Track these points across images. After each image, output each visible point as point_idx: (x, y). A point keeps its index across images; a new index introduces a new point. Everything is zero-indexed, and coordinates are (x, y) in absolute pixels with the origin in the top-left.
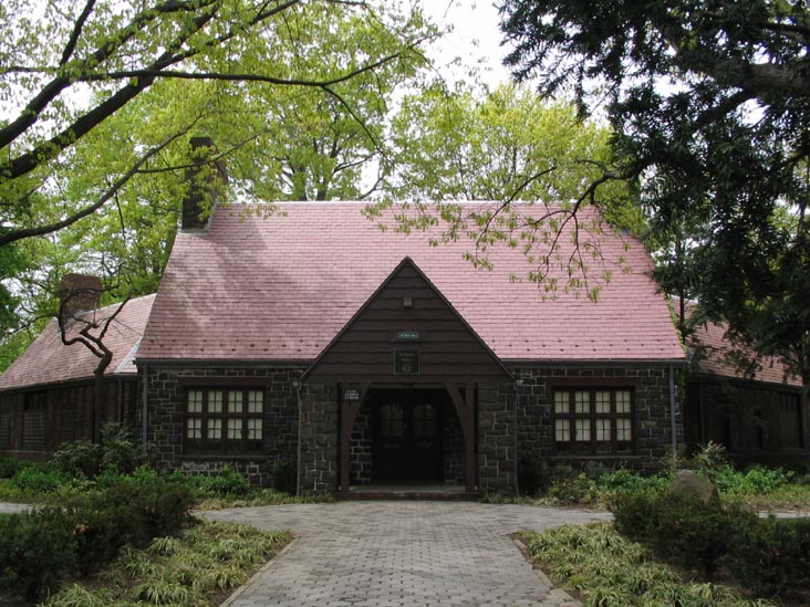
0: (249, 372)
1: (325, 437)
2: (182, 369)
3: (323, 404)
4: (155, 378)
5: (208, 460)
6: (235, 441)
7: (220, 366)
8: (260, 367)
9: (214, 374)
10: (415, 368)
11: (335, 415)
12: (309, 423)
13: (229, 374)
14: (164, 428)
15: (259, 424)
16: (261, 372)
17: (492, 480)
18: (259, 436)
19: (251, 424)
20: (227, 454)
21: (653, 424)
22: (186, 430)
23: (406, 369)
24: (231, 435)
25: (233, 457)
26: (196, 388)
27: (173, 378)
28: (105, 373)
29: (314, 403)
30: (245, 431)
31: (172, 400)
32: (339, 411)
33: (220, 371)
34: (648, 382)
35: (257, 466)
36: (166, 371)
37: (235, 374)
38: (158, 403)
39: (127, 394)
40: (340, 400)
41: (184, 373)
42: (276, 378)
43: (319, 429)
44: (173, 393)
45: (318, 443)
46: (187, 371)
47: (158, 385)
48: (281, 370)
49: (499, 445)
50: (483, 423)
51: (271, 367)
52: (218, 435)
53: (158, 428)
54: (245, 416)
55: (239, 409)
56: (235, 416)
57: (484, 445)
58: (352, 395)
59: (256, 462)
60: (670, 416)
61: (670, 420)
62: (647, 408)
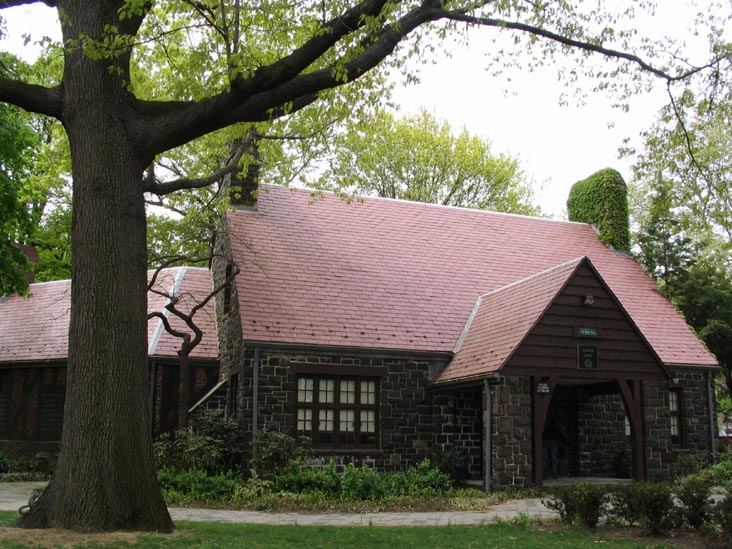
0: (365, 361)
1: (522, 430)
2: (294, 355)
3: (519, 396)
4: (265, 363)
5: (323, 454)
6: (346, 434)
7: (337, 353)
8: (377, 356)
9: (329, 361)
10: (595, 366)
11: (530, 408)
12: (506, 416)
13: (344, 362)
14: (276, 418)
15: (371, 416)
16: (377, 362)
17: (658, 471)
18: (372, 429)
19: (363, 416)
20: (339, 447)
21: (696, 421)
22: (295, 421)
23: (589, 365)
24: (343, 428)
25: (349, 451)
26: (307, 376)
27: (284, 363)
28: (190, 354)
29: (511, 396)
30: (357, 423)
31: (284, 387)
32: (532, 406)
33: (335, 359)
34: (692, 385)
35: (374, 461)
36: (277, 356)
37: (350, 362)
38: (269, 390)
39: (160, 378)
40: (533, 392)
41: (297, 359)
42: (393, 368)
43: (516, 422)
44: (284, 380)
45: (517, 438)
46: (299, 357)
47: (269, 371)
48: (396, 361)
49: (661, 438)
50: (649, 417)
51: (389, 357)
52: (330, 427)
53: (269, 419)
54: (357, 408)
55: (351, 400)
56: (347, 407)
57: (650, 437)
58: (544, 388)
59: (372, 457)
60: (708, 414)
61: (709, 418)
62: (692, 407)
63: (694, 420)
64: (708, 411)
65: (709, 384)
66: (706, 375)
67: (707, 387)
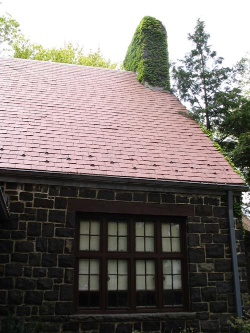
21: (211, 266)
34: (201, 212)
60: (231, 256)
61: (231, 262)
62: (202, 246)
63: (204, 266)
64: (230, 251)
65: (231, 212)
66: (225, 199)
67: (227, 215)
